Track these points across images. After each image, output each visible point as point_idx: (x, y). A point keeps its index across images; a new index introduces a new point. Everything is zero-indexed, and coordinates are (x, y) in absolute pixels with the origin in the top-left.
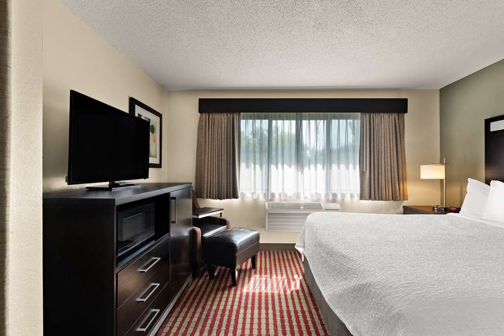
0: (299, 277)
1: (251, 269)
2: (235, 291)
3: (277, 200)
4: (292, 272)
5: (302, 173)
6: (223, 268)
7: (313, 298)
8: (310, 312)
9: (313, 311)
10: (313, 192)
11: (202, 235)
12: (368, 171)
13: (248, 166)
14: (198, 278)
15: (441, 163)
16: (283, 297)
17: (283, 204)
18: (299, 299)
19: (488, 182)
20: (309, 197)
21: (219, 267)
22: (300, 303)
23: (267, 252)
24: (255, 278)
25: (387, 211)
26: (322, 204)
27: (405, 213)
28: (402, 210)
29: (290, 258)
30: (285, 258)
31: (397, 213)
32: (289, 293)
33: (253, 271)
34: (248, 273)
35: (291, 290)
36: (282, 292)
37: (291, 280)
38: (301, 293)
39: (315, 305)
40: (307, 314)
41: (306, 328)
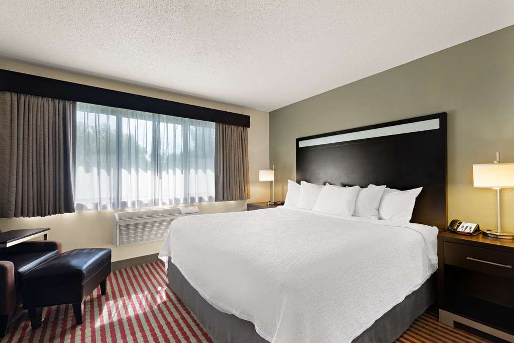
0: (162, 287)
1: (99, 297)
2: (83, 330)
3: (129, 209)
4: (153, 285)
5: (160, 178)
6: (55, 307)
7: (183, 304)
8: (183, 318)
9: (186, 316)
10: (172, 198)
11: (16, 270)
12: (221, 176)
13: (88, 170)
14: (9, 335)
15: (271, 168)
16: (150, 315)
17: (138, 213)
18: (169, 310)
19: (299, 182)
20: (168, 203)
21: (45, 309)
22: (171, 313)
23: (117, 272)
24: (108, 305)
25: (235, 209)
26: (181, 208)
27: (248, 209)
28: (246, 207)
29: (147, 270)
30: (142, 272)
31: (243, 211)
32: (155, 307)
33: (103, 298)
34: (96, 303)
35: (158, 304)
36: (147, 309)
37: (155, 294)
38: (169, 304)
39: (186, 310)
40: (181, 321)
41: (183, 335)
